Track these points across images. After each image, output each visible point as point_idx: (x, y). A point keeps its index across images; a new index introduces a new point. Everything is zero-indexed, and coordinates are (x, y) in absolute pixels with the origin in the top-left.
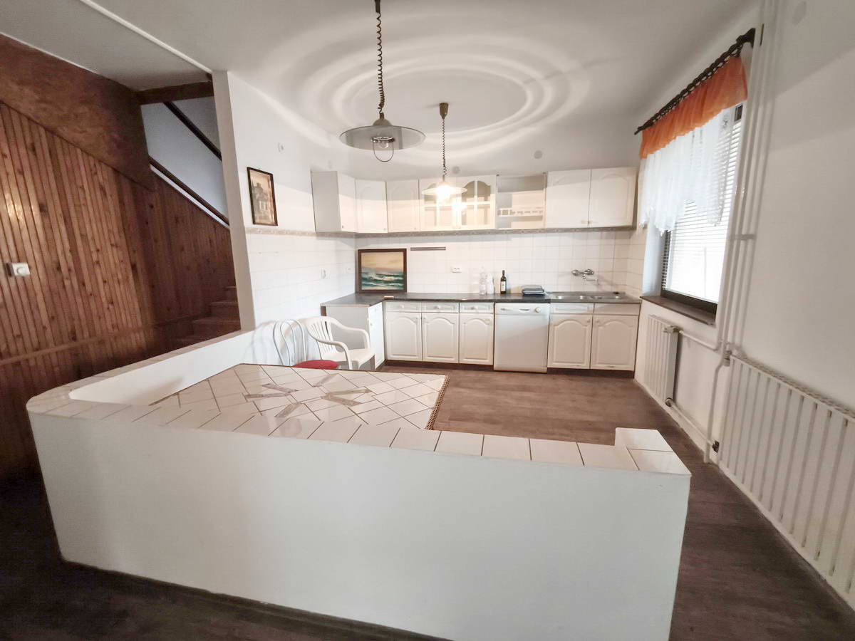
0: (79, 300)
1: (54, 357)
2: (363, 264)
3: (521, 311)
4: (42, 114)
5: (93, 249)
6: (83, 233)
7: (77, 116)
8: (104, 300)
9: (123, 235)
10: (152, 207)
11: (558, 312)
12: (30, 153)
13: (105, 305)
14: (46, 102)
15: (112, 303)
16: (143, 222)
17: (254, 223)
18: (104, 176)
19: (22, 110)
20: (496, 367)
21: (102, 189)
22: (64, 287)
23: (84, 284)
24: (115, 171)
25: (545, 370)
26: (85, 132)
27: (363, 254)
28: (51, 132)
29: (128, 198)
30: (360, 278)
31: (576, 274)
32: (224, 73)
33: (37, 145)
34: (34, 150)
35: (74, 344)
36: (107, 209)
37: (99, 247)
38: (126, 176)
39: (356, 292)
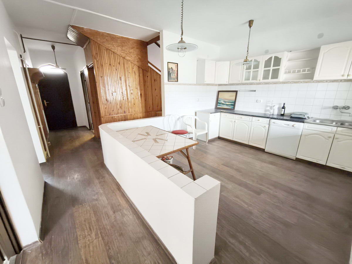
0: (127, 103)
1: (120, 117)
2: (219, 97)
3: (284, 125)
4: (122, 54)
5: (131, 89)
6: (129, 85)
7: (130, 53)
8: (133, 103)
9: (139, 85)
10: (148, 77)
11: (309, 128)
12: (119, 65)
13: (133, 105)
14: (123, 50)
15: (134, 104)
16: (145, 82)
17: (168, 81)
18: (136, 69)
19: (118, 53)
20: (266, 150)
21: (135, 73)
22: (124, 99)
23: (128, 99)
24: (139, 67)
25: (295, 159)
26: (132, 57)
27: (220, 93)
28: (124, 58)
29: (141, 75)
30: (217, 103)
31: (335, 108)
32: (162, 31)
33: (120, 62)
34: (120, 64)
35: (125, 114)
36: (135, 78)
37: (132, 89)
38: (141, 68)
39: (215, 108)
